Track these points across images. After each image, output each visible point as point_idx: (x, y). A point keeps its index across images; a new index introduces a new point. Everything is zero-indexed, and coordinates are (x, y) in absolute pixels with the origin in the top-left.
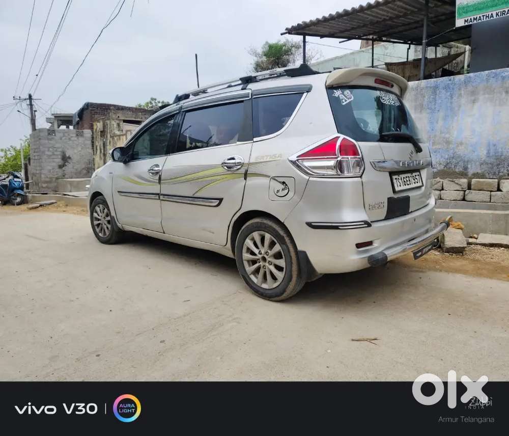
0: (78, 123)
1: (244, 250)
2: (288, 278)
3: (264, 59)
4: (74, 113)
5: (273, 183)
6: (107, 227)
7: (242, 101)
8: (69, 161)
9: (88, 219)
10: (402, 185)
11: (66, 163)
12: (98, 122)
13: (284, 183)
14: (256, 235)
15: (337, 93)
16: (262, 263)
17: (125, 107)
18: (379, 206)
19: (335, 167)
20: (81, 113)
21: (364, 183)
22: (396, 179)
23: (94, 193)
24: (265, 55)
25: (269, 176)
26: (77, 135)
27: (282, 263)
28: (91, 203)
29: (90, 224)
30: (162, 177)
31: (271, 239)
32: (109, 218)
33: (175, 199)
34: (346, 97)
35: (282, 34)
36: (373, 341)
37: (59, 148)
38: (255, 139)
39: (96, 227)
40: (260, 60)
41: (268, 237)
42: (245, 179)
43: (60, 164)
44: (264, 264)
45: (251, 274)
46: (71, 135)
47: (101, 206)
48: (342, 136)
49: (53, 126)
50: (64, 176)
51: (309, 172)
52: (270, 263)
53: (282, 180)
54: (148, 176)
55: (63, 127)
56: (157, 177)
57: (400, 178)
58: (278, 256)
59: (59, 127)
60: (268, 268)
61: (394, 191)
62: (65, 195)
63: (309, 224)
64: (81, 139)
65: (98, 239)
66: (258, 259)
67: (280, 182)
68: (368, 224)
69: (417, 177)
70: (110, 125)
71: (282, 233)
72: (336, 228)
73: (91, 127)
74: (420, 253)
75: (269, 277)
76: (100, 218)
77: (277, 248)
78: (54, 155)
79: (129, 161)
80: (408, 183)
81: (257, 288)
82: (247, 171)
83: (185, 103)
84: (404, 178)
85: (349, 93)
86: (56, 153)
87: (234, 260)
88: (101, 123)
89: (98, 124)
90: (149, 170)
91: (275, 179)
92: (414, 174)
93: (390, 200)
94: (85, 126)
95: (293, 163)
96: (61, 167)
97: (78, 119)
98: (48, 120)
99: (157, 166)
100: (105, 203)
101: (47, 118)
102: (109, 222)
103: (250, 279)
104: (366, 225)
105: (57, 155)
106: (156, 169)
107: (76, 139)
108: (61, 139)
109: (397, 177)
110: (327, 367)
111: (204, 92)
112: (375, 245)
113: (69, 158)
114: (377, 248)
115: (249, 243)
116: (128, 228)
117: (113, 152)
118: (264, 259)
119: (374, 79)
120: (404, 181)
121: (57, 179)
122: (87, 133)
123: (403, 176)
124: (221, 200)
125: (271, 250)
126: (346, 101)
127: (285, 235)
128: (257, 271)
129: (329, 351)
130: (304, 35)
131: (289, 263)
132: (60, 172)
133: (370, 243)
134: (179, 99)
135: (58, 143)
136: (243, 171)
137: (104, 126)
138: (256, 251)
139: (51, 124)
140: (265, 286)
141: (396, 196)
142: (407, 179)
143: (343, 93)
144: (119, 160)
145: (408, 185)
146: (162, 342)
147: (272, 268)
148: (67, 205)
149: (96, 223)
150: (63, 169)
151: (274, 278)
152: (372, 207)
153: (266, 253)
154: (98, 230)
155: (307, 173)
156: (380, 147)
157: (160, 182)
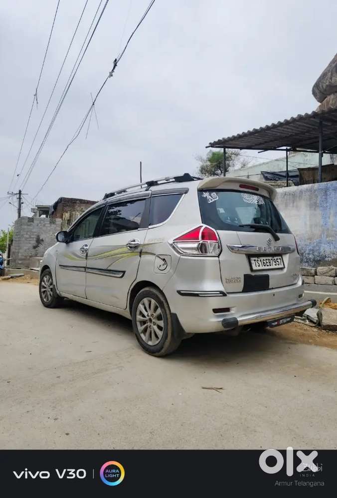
0: (53, 213)
1: (138, 313)
2: (165, 337)
3: (209, 163)
4: (51, 205)
5: (158, 259)
6: (50, 295)
7: (145, 199)
8: (41, 242)
9: (38, 287)
10: (261, 265)
11: (39, 245)
12: (67, 212)
13: (164, 260)
14: (146, 300)
15: (206, 195)
16: (149, 324)
17: (90, 201)
18: (237, 280)
19: (197, 249)
20: (56, 206)
21: (220, 262)
22: (255, 260)
23: (44, 266)
24: (209, 161)
25: (155, 254)
26: (50, 223)
27: (161, 323)
28: (41, 275)
29: (38, 290)
30: (88, 255)
31: (155, 304)
32: (51, 287)
33: (94, 271)
34: (212, 197)
35: (207, 147)
36: (218, 390)
37: (35, 232)
38: (150, 227)
39: (42, 294)
40: (205, 164)
41: (153, 301)
42: (140, 256)
43: (34, 245)
44: (150, 324)
45: (141, 333)
46: (46, 222)
47: (48, 276)
48: (205, 226)
49: (35, 215)
50: (36, 255)
51: (181, 252)
52: (155, 324)
53: (163, 257)
54: (79, 253)
55: (44, 216)
56: (85, 255)
57: (259, 260)
58: (159, 318)
59: (40, 216)
60: (153, 329)
61: (252, 270)
62: (33, 269)
63: (179, 292)
64: (53, 226)
65: (43, 303)
66: (147, 320)
67: (162, 259)
68: (224, 294)
69: (279, 260)
70: (75, 215)
71: (162, 299)
72: (197, 295)
73: (62, 217)
74: (276, 323)
75: (153, 335)
76: (46, 286)
77: (159, 311)
78: (31, 238)
79: (69, 242)
80: (268, 264)
81: (145, 345)
82: (141, 250)
83: (109, 200)
84: (263, 260)
85: (215, 194)
86: (32, 236)
87: (130, 321)
88: (69, 213)
89: (66, 214)
90: (81, 249)
91: (159, 257)
92: (275, 258)
93: (247, 277)
94: (58, 215)
95: (171, 245)
96: (35, 247)
97: (53, 210)
98: (33, 210)
99: (86, 245)
100: (50, 274)
101: (32, 209)
102: (52, 289)
103: (141, 337)
104: (222, 295)
105: (33, 238)
106: (85, 248)
107: (49, 225)
108: (38, 226)
109: (256, 259)
110: (173, 404)
111: (124, 191)
112: (232, 312)
113: (42, 240)
114: (232, 314)
115: (141, 307)
116: (64, 295)
117: (58, 234)
118: (150, 320)
119: (239, 184)
120: (264, 263)
121: (31, 257)
122: (59, 221)
123: (262, 258)
124: (124, 272)
125: (155, 313)
126: (211, 200)
127: (164, 301)
128: (145, 331)
129: (180, 394)
130: (225, 148)
131: (166, 323)
132: (33, 252)
133: (227, 310)
134: (107, 196)
135: (35, 229)
136: (139, 250)
137: (71, 216)
138: (145, 313)
139: (34, 214)
140: (150, 343)
141: (253, 274)
142: (267, 261)
143: (210, 195)
144: (63, 242)
145: (268, 266)
146: (59, 377)
147: (155, 327)
148: (32, 278)
149: (43, 290)
150: (37, 249)
151: (157, 336)
152: (229, 281)
153: (152, 315)
154: (43, 296)
155: (178, 252)
156: (237, 235)
157: (86, 258)
